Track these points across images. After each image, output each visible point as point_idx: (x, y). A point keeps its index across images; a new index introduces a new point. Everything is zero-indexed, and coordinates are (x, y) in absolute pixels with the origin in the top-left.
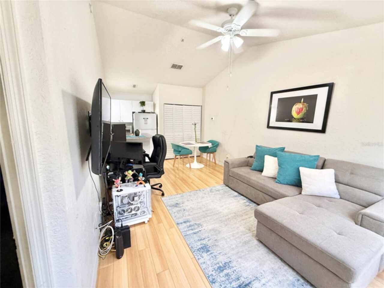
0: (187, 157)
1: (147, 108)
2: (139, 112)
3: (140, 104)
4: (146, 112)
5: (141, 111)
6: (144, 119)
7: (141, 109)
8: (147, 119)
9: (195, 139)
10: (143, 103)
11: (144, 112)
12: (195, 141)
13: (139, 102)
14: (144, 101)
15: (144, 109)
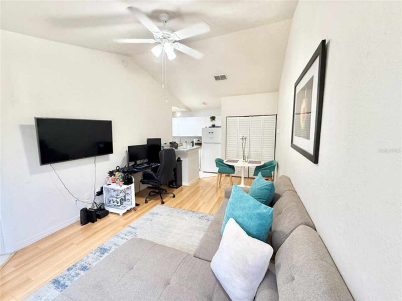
0: (229, 176)
1: (216, 123)
2: (210, 127)
3: (210, 119)
4: (216, 126)
5: (211, 126)
6: (209, 133)
7: (211, 123)
8: (213, 133)
9: (242, 157)
10: (213, 118)
11: (214, 126)
12: (243, 159)
13: (210, 117)
14: (213, 116)
15: (214, 124)
